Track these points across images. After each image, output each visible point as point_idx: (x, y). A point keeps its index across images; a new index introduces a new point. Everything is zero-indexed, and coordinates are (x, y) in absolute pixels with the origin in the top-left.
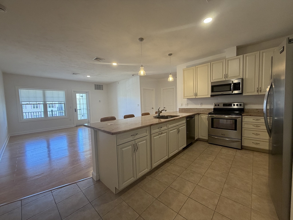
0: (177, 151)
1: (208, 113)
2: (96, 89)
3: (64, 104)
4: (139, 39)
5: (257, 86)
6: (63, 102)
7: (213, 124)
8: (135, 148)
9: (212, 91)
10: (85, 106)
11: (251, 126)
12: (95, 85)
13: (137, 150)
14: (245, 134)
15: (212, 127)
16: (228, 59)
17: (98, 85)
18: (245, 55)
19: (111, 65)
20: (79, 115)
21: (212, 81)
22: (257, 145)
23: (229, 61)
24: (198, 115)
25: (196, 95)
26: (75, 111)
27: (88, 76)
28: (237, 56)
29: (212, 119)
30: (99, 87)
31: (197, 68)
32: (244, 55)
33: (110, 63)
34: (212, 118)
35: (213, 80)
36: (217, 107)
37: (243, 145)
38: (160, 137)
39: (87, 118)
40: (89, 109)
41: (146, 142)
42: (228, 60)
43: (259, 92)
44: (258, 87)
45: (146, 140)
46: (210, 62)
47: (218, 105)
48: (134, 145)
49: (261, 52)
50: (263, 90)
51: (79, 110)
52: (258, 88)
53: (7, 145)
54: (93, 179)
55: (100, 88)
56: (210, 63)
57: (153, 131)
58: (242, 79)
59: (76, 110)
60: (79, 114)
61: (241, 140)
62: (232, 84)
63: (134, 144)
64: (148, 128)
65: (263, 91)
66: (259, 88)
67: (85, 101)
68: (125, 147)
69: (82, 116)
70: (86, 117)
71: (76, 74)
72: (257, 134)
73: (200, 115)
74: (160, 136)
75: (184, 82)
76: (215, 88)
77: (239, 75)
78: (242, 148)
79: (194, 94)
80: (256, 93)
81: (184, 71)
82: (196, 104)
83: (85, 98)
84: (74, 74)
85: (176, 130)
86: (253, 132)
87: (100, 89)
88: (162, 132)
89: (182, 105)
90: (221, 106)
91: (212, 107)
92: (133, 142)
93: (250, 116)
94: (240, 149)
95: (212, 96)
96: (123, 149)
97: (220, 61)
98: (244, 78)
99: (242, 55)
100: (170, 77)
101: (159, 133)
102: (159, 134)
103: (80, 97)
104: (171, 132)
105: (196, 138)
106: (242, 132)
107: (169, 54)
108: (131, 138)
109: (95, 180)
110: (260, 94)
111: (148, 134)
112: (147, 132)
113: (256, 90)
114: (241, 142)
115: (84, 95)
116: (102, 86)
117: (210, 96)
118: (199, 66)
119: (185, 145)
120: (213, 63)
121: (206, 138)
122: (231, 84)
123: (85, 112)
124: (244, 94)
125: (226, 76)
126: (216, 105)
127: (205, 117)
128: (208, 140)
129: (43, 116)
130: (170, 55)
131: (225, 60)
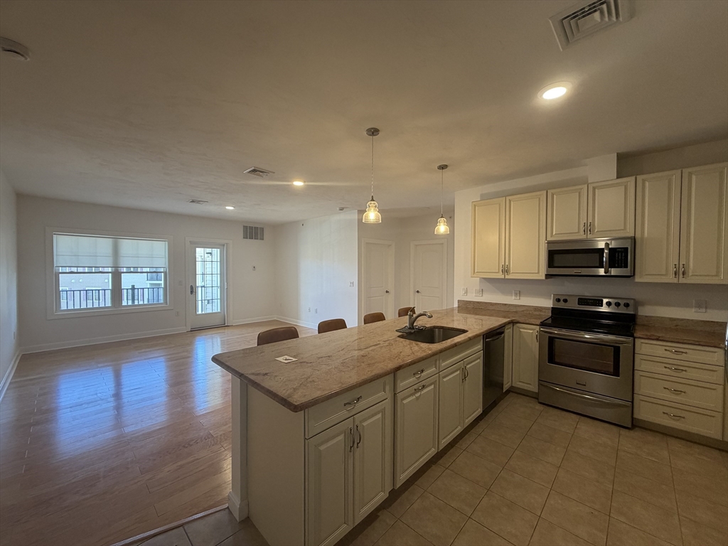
0: (459, 429)
1: (538, 322)
2: (245, 237)
3: (165, 273)
4: (369, 130)
5: (673, 260)
6: (162, 270)
7: (552, 353)
8: (354, 439)
9: (551, 263)
10: (217, 280)
11: (661, 369)
12: (245, 228)
13: (358, 444)
14: (644, 387)
15: (551, 359)
16: (595, 185)
17: (251, 228)
18: (640, 178)
19: (289, 185)
20: (200, 302)
21: (549, 239)
22: (678, 420)
23: (597, 190)
24: (511, 325)
25: (506, 270)
26: (192, 292)
27: (227, 208)
28: (618, 178)
29: (552, 340)
30: (253, 232)
31: (510, 201)
32: (638, 176)
33: (289, 181)
34: (549, 337)
35: (552, 236)
36: (561, 305)
37: (635, 416)
38: (417, 398)
39: (219, 311)
40: (225, 288)
41: (383, 417)
42: (594, 189)
43: (681, 276)
44: (677, 263)
45: (383, 411)
46: (546, 188)
47: (565, 301)
48: (351, 430)
49: (686, 171)
50: (690, 271)
51: (200, 289)
52: (677, 266)
53: (10, 383)
54: (230, 512)
55: (256, 234)
56: (545, 192)
57: (402, 385)
58: (634, 240)
59: (193, 290)
60: (200, 298)
61: (633, 402)
62: (606, 251)
63: (352, 426)
64: (390, 378)
65: (690, 274)
66: (681, 266)
67: (216, 268)
68: (327, 441)
69: (208, 303)
70: (216, 308)
71: (198, 202)
72: (677, 392)
73: (518, 325)
74: (418, 395)
75: (475, 236)
76: (556, 257)
77: (625, 229)
78: (635, 425)
79: (501, 269)
80: (671, 279)
81: (475, 206)
82: (504, 292)
83: (219, 260)
84: (193, 201)
85: (458, 372)
86: (667, 385)
87: (256, 238)
88: (423, 383)
89: (466, 292)
90: (573, 305)
91: (548, 303)
92: (349, 424)
93: (657, 340)
94: (630, 426)
95: (548, 276)
96: (322, 448)
97: (574, 188)
98: (638, 235)
99: (633, 178)
100: (442, 224)
101: (415, 387)
102: (417, 391)
103: (206, 255)
104: (445, 380)
105: (506, 387)
106: (635, 383)
107: (440, 166)
108: (344, 413)
109: (238, 519)
110: (682, 280)
111: (388, 394)
112: (387, 388)
113: (672, 270)
114: (631, 408)
115: (216, 252)
116: (262, 229)
117: (544, 278)
118: (515, 197)
119: (480, 411)
120: (553, 191)
121: (534, 388)
122: (603, 250)
123: (217, 293)
124: (637, 279)
125: (589, 228)
126: (558, 300)
127: (530, 333)
128: (538, 394)
129: (109, 304)
130: (443, 167)
131: (586, 186)
